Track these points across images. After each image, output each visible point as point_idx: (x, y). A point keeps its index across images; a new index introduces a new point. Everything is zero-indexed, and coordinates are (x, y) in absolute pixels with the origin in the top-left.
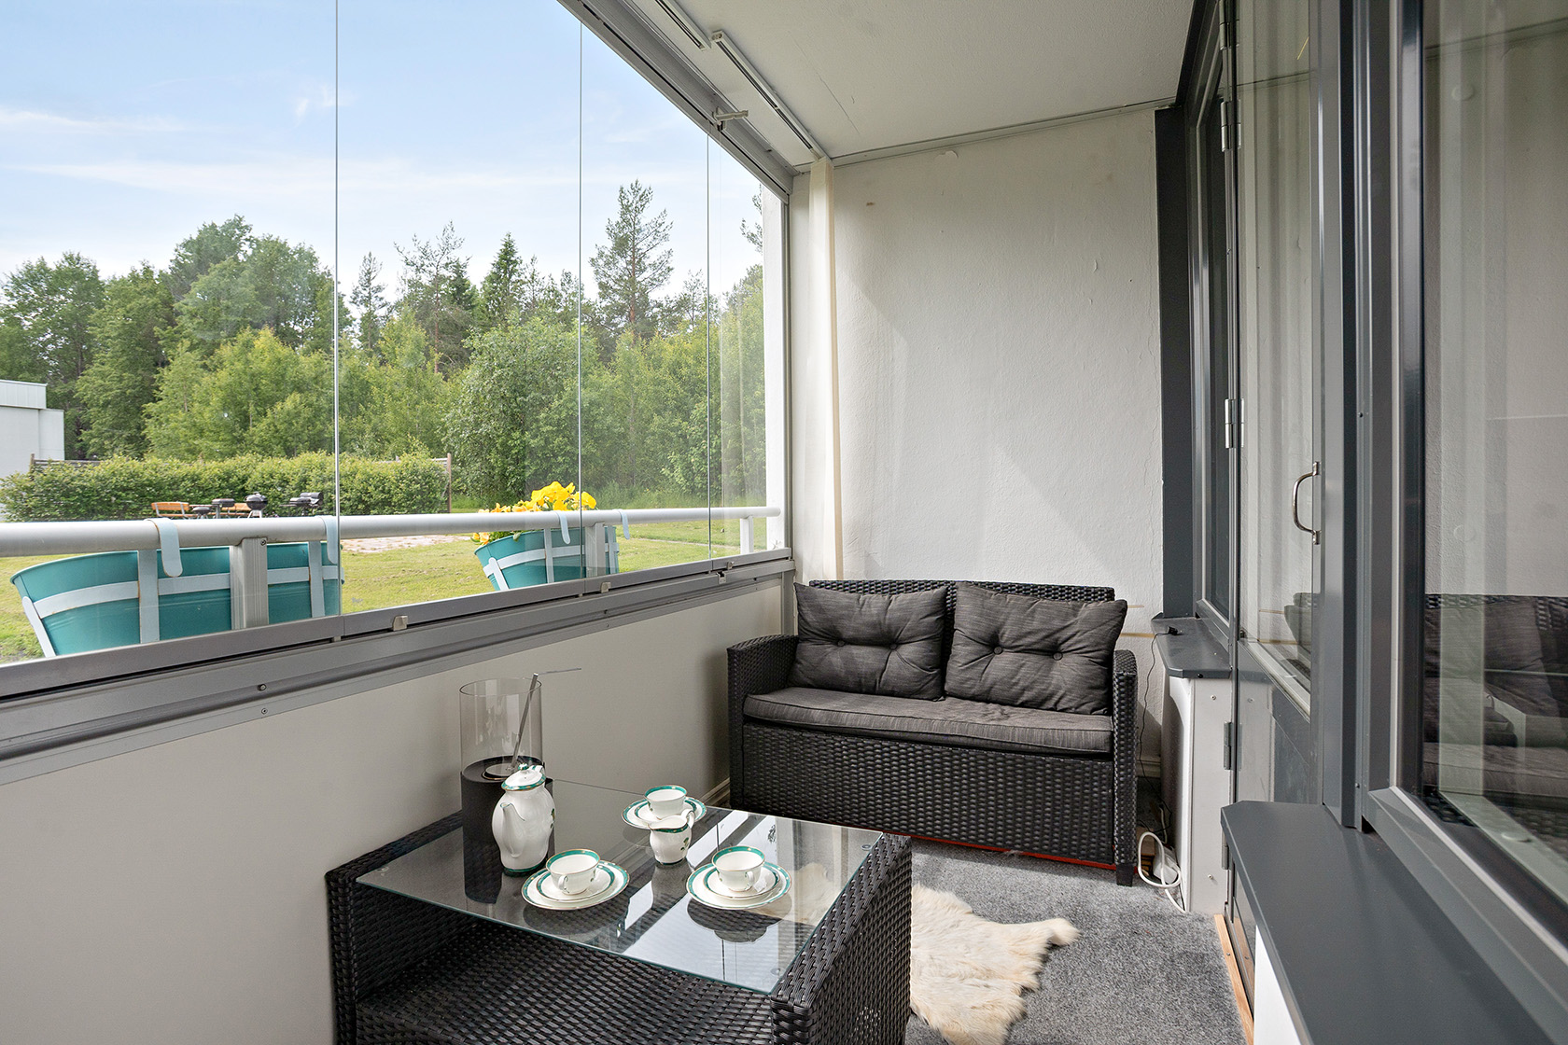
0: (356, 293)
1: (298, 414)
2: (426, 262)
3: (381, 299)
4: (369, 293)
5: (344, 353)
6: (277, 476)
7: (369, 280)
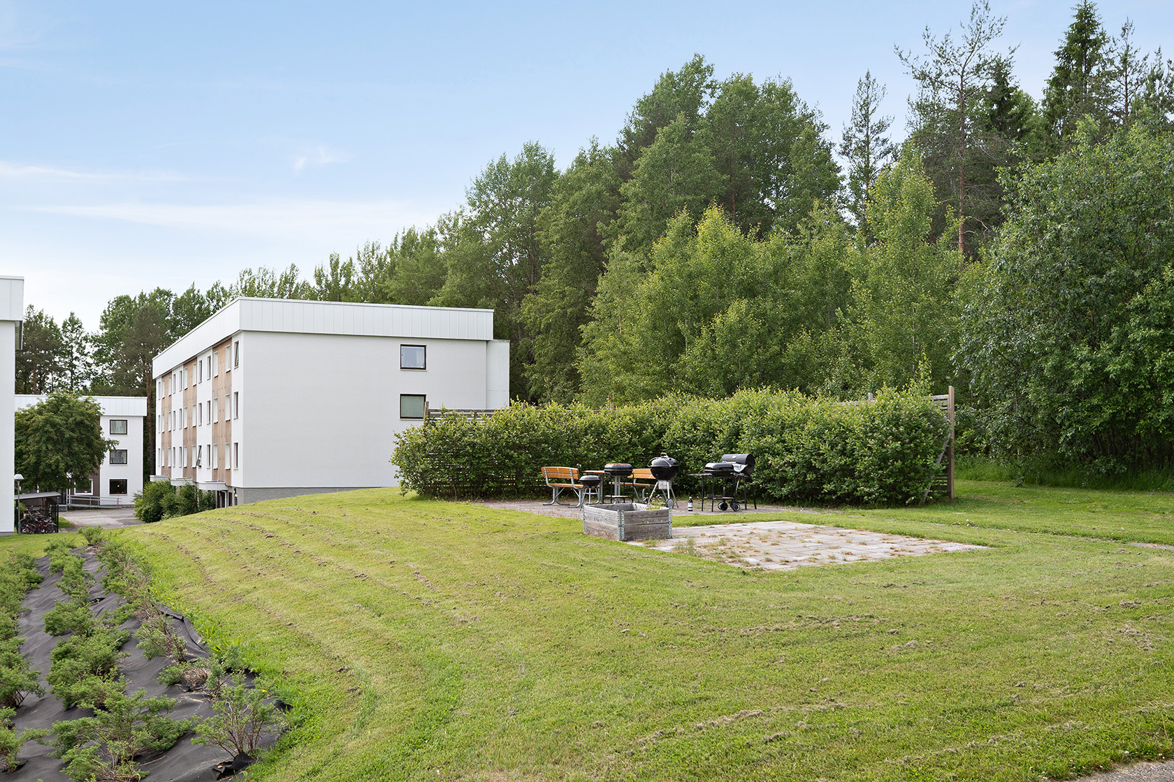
0: (848, 138)
1: (743, 331)
2: (945, 69)
3: (884, 141)
4: (867, 136)
5: (815, 231)
6: (701, 426)
7: (866, 116)
